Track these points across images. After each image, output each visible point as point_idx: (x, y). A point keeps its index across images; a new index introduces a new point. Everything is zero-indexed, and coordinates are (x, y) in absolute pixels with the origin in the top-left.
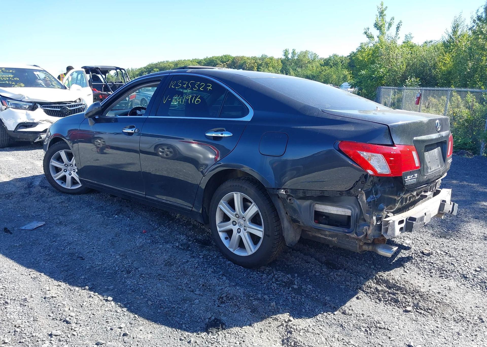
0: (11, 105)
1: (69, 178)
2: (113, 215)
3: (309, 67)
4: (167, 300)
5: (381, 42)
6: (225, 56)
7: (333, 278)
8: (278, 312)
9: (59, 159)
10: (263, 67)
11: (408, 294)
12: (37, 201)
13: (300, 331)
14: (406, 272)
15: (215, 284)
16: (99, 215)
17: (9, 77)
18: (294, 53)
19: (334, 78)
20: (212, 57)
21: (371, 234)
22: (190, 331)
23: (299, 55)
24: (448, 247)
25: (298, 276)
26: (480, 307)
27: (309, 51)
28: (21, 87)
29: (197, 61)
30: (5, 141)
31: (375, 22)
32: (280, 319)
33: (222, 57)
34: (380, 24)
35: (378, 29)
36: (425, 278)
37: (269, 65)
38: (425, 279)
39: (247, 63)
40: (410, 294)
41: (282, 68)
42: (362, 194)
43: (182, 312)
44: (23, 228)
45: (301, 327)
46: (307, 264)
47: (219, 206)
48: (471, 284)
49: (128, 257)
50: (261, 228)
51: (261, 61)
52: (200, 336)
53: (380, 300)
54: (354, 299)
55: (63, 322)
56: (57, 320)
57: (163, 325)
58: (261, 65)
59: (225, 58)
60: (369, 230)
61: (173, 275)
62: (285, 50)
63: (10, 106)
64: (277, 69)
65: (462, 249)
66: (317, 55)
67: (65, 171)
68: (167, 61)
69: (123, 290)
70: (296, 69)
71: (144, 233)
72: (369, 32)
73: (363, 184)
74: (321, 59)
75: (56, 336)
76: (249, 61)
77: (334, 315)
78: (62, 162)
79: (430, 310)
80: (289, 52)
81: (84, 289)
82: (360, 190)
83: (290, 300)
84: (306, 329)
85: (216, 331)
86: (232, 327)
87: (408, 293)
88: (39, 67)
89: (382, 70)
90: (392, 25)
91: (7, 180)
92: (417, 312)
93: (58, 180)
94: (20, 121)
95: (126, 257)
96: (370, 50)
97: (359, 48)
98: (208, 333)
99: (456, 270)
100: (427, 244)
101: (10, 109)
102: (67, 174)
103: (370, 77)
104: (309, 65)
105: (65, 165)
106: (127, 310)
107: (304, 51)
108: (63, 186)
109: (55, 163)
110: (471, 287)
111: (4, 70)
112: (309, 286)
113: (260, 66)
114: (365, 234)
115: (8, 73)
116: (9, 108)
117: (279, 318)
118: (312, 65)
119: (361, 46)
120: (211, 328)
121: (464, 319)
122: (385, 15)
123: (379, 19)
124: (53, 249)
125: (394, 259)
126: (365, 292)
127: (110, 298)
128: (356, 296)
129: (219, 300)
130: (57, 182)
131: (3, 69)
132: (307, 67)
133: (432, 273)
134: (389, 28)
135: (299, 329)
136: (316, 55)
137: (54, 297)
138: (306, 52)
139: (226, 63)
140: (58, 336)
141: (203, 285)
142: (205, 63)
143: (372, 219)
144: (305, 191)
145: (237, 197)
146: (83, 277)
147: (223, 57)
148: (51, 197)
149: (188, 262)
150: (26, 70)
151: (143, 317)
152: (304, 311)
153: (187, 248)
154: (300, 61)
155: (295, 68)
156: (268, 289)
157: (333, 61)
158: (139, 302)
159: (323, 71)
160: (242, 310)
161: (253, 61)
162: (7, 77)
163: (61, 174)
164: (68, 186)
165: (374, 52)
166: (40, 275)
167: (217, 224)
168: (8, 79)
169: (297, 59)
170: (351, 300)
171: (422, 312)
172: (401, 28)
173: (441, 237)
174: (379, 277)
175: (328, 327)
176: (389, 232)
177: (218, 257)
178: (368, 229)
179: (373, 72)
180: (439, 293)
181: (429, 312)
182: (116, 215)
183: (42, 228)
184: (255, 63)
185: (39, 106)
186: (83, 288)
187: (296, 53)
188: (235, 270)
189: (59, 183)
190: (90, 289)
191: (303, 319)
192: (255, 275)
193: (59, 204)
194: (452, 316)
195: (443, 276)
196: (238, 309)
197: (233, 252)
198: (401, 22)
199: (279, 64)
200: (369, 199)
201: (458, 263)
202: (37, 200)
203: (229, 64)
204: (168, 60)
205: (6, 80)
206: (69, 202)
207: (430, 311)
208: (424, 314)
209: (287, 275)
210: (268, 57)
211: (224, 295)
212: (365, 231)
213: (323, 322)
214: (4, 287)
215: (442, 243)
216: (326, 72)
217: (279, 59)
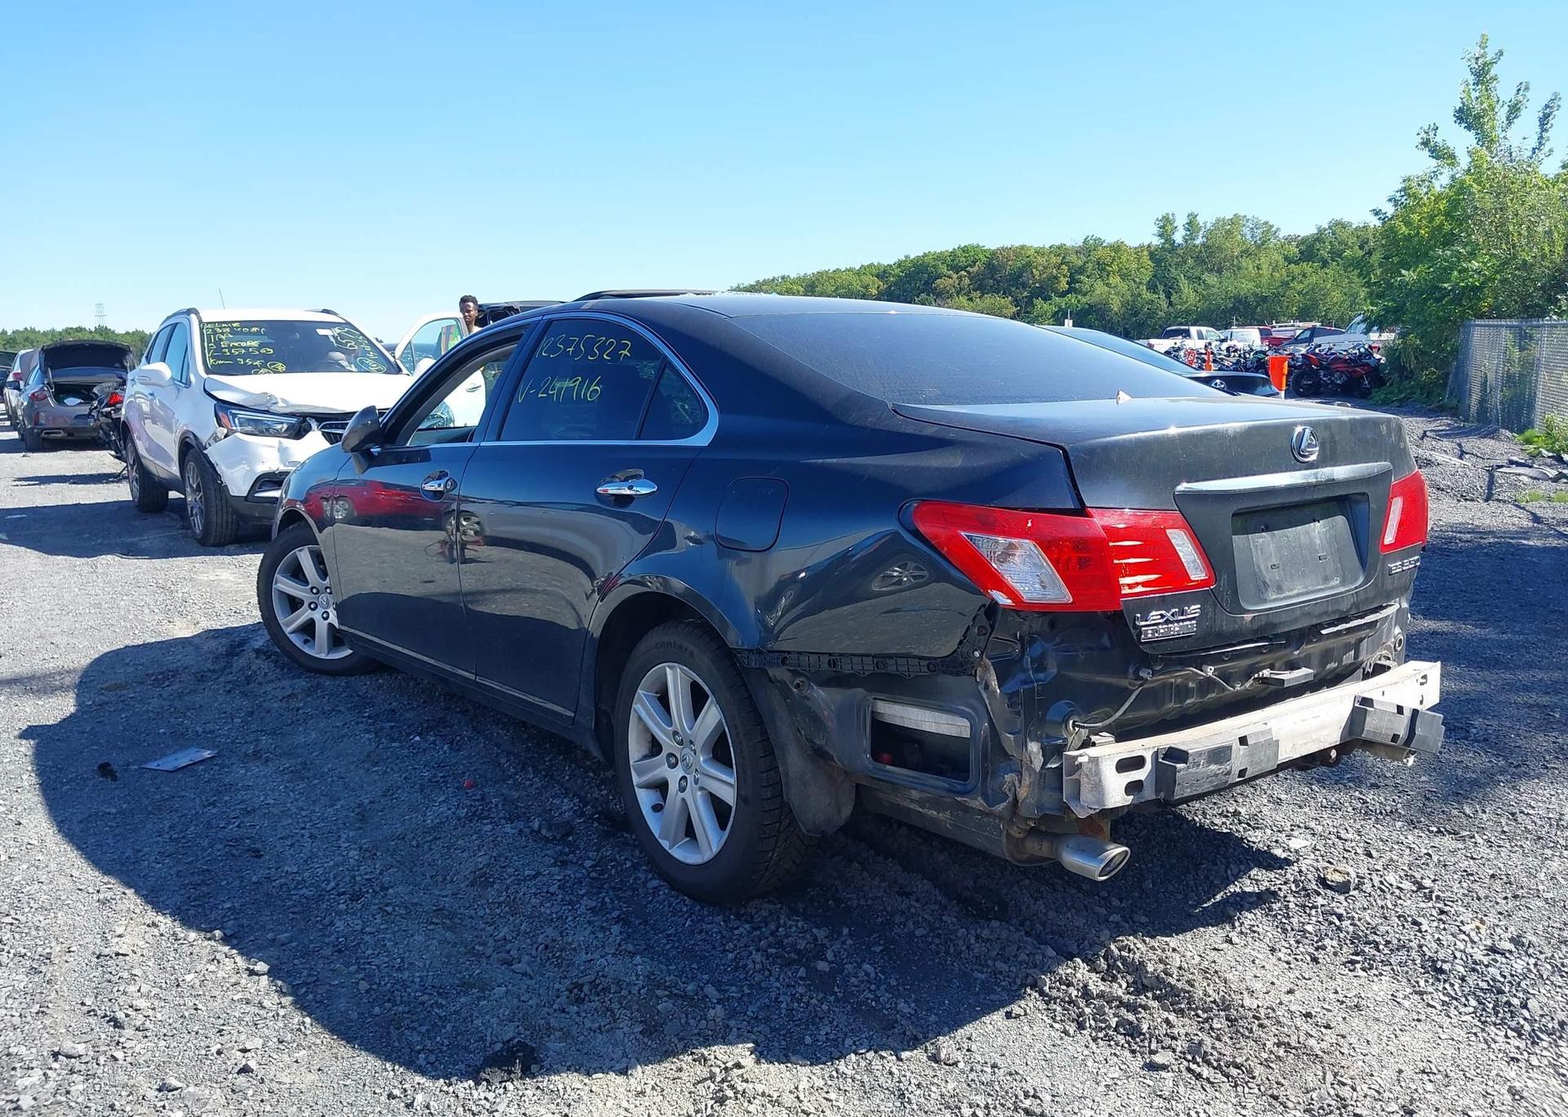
0: (241, 424)
1: (321, 628)
2: (408, 735)
3: (1247, 269)
4: (417, 980)
5: (1475, 169)
6: (965, 250)
7: (964, 948)
8: (722, 1038)
9: (297, 573)
10: (1088, 277)
11: (1193, 1013)
12: (229, 691)
13: (754, 1098)
14: (1230, 942)
15: (580, 945)
16: (367, 736)
17: (247, 348)
18: (1192, 225)
19: (1335, 300)
20: (921, 254)
21: (1030, 800)
22: (433, 1073)
23: (1210, 231)
24: (1445, 865)
25: (850, 935)
26: (1435, 1071)
27: (1245, 216)
28: (276, 372)
29: (875, 271)
30: (224, 526)
31: (1459, 105)
32: (715, 1058)
33: (953, 254)
34: (1477, 108)
35: (1469, 128)
36: (1288, 963)
37: (1108, 268)
38: (1287, 966)
39: (1036, 268)
40: (1200, 1012)
41: (1154, 276)
42: (986, 668)
43: (440, 1018)
44: (153, 765)
45: (760, 1088)
46: (899, 899)
47: (634, 706)
48: (1448, 995)
49: (378, 854)
50: (731, 775)
51: (1082, 256)
52: (451, 1089)
53: (1081, 1027)
54: (995, 1017)
55: (108, 1022)
56: (95, 1015)
57: (366, 1050)
58: (1081, 270)
59: (964, 255)
60: (1020, 787)
61: (481, 913)
62: (1164, 217)
63: (239, 428)
64: (1134, 281)
65: (1493, 876)
66: (1272, 226)
67: (312, 606)
68: (783, 278)
69: (312, 946)
70: (1200, 279)
71: (466, 788)
72: (1438, 139)
73: (983, 637)
74: (1289, 240)
75: (69, 1057)
76: (1040, 259)
77: (899, 1059)
78: (305, 582)
79: (1237, 1066)
80: (1175, 225)
81: (209, 939)
82: (977, 654)
83: (784, 1005)
84: (775, 1095)
85: (503, 1077)
86: (557, 1072)
87: (1194, 1010)
88: (336, 314)
89: (1475, 265)
90: (1523, 112)
91: (187, 634)
92: (1189, 1070)
93: (294, 632)
94: (261, 469)
95: (375, 854)
96: (1438, 198)
97: (1398, 194)
98: (477, 1084)
99: (1414, 945)
100: (1366, 855)
101: (238, 435)
102: (317, 615)
103: (1433, 291)
104: (1245, 262)
105: (312, 588)
106: (294, 1003)
107: (1229, 216)
108: (306, 650)
109: (285, 584)
110: (1444, 1003)
111: (237, 328)
112: (866, 967)
113: (1081, 273)
114: (1011, 799)
115: (246, 334)
116: (236, 431)
117: (712, 1057)
118: (1257, 262)
119: (1404, 189)
120: (488, 1070)
121: (1345, 1107)
122: (1495, 78)
123: (1474, 95)
124: (197, 825)
125: (1214, 896)
126: (1047, 995)
127: (262, 967)
128: (1008, 1009)
129: (571, 992)
130: (293, 638)
131: (234, 325)
132: (1239, 268)
133: (1324, 948)
134: (1510, 121)
135: (750, 1093)
136: (1268, 230)
137: (123, 955)
138: (1236, 221)
139: (968, 272)
140: (75, 1058)
141: (546, 947)
142: (899, 276)
143: (1026, 749)
144: (834, 659)
145: (676, 678)
146: (228, 905)
147: (959, 253)
148: (269, 682)
149: (538, 874)
150: (296, 324)
151: (324, 1026)
152: (808, 1040)
153: (563, 836)
154: (1213, 249)
155: (1197, 274)
156: (736, 969)
157: (1331, 242)
158: (336, 982)
159: (1294, 279)
160: (621, 1026)
161: (1054, 260)
162: (243, 348)
163: (303, 615)
164: (319, 650)
165: (1454, 204)
166: (124, 893)
167: (631, 763)
168: (243, 351)
169: (1203, 245)
170: (987, 1019)
171: (1206, 1072)
172: (1557, 121)
173: (1439, 831)
174: (1116, 952)
175: (855, 1095)
176: (1086, 795)
177: (635, 867)
178: (1017, 783)
179: (1445, 272)
180: (1308, 1015)
181: (1227, 1076)
182: (419, 734)
183: (201, 768)
184: (1062, 264)
185: (314, 425)
186: (209, 935)
187: (1201, 224)
188: (666, 908)
189: (296, 640)
190: (226, 940)
191: (789, 1065)
192: (715, 924)
193: (281, 701)
194: (1309, 1096)
195: (1358, 962)
196: (610, 1023)
197: (670, 851)
198: (1555, 98)
199: (1144, 265)
200: (1012, 686)
201: (1441, 920)
202: (228, 689)
203: (978, 274)
204: (787, 274)
205: (240, 356)
206: (309, 696)
207: (1234, 1072)
208: (1208, 1079)
209: (815, 931)
210: (1104, 245)
211: (587, 979)
212: (1010, 790)
213: (850, 1080)
214: (17, 919)
215: (1428, 854)
216: (1306, 282)
217: (1143, 246)
